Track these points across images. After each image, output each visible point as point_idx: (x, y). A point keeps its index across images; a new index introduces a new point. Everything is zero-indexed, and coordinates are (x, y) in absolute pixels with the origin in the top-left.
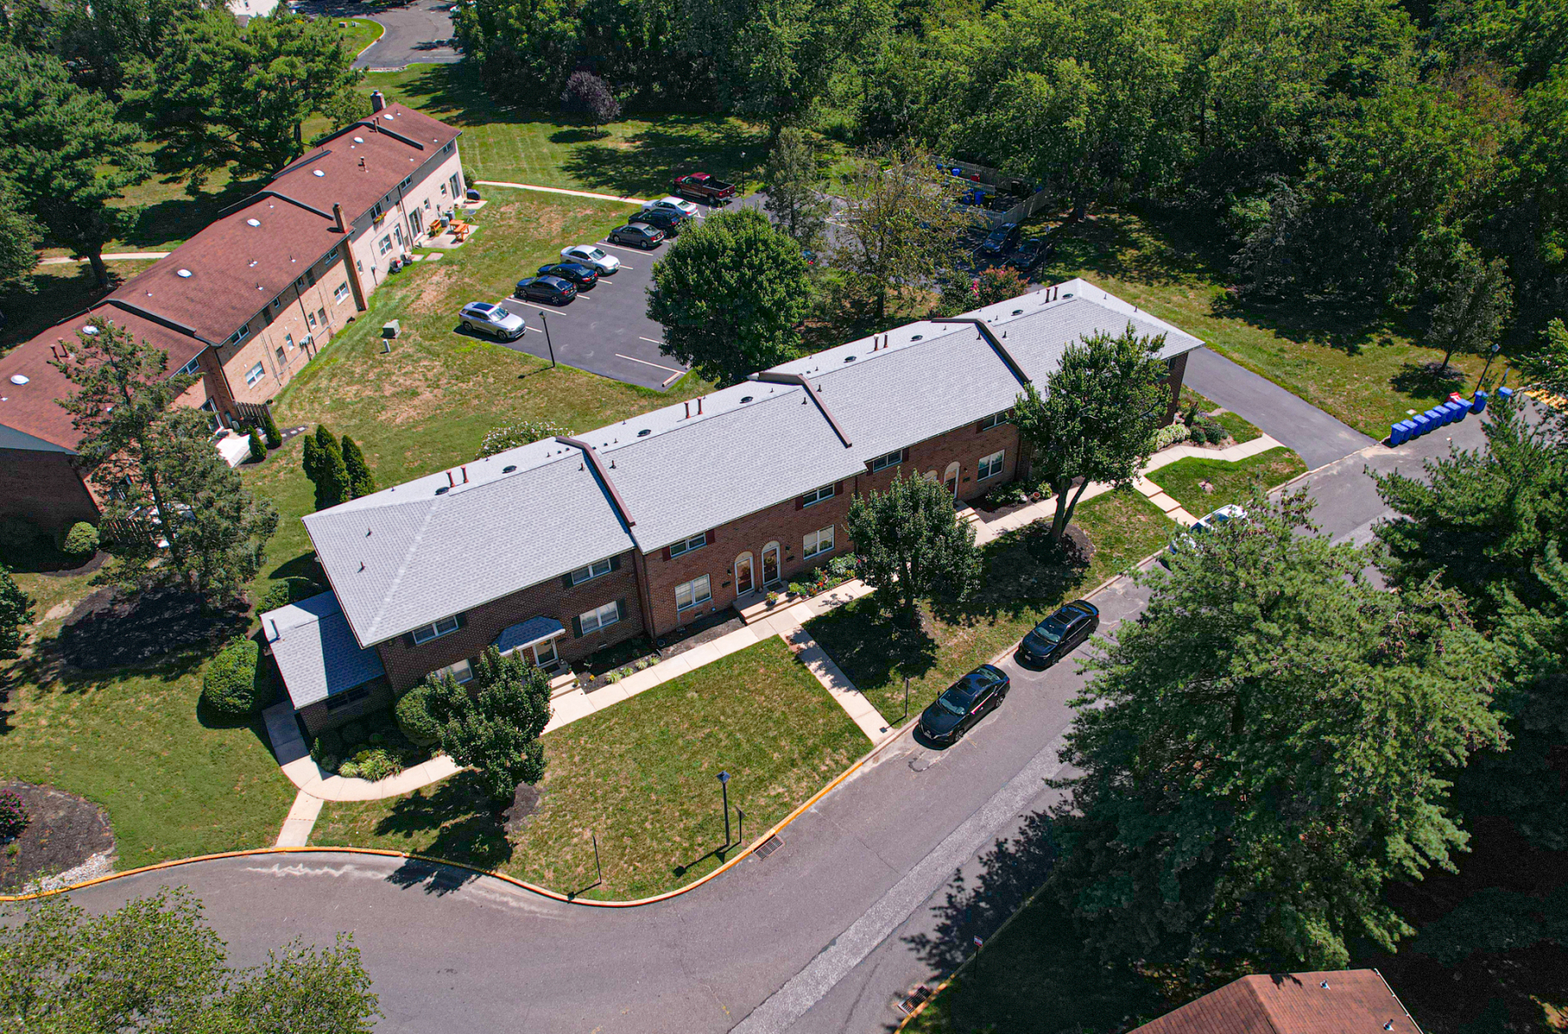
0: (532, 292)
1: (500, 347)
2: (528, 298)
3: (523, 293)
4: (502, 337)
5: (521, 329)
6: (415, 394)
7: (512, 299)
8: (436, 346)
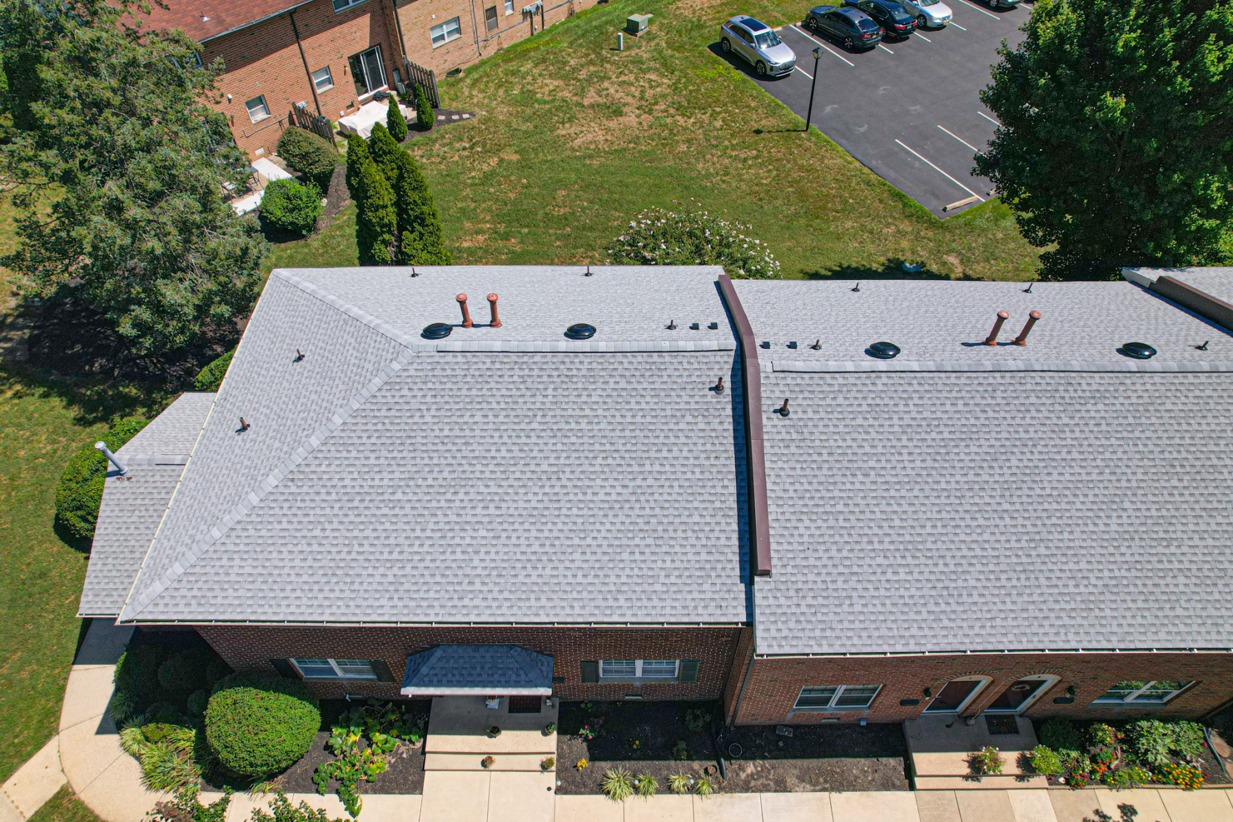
0: (824, 24)
1: (753, 82)
2: (818, 32)
3: (813, 24)
4: (760, 71)
5: (787, 67)
6: (618, 113)
7: (796, 27)
8: (677, 59)
